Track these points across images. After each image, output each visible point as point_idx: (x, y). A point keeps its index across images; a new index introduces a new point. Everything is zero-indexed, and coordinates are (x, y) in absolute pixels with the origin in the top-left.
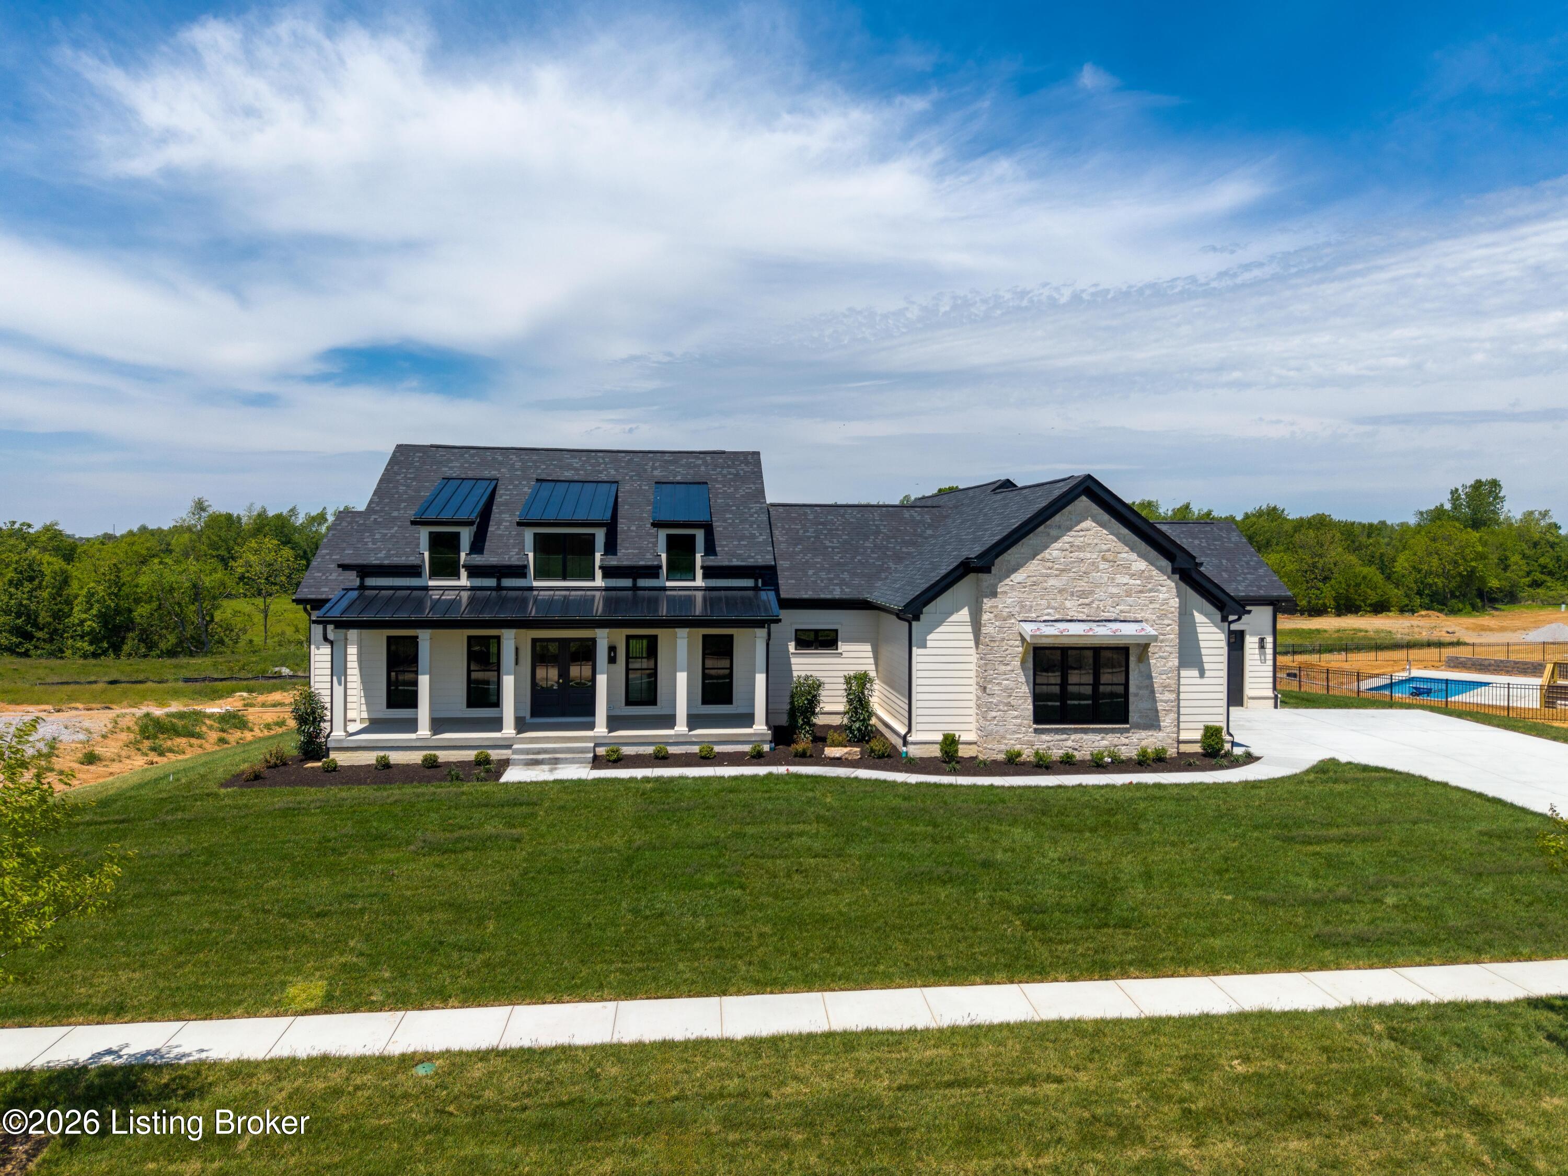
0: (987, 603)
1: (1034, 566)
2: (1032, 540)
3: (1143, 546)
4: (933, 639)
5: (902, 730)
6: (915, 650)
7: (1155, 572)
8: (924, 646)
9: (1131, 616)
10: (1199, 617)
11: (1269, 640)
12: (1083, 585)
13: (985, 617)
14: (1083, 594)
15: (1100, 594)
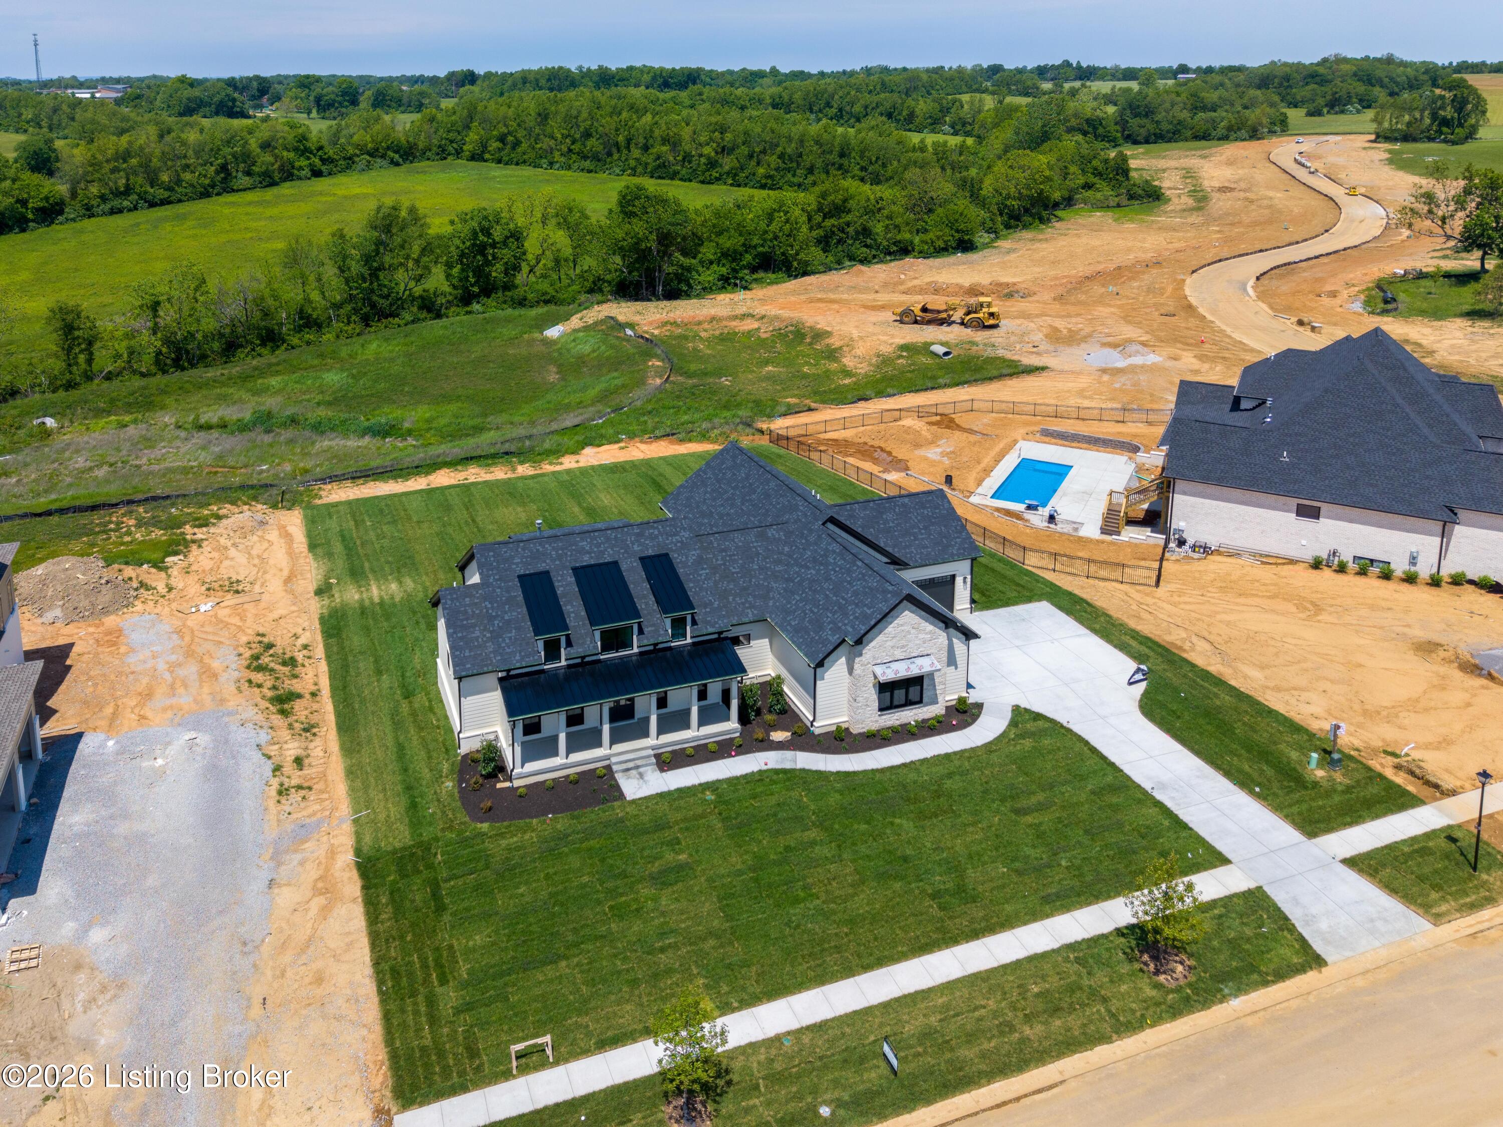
0: (857, 660)
1: (880, 638)
2: (880, 626)
3: (932, 619)
4: (827, 675)
5: (811, 719)
6: (818, 682)
7: (937, 630)
8: (823, 679)
9: (925, 653)
10: (955, 640)
11: (969, 577)
12: (903, 642)
13: (856, 666)
14: (903, 647)
15: (911, 645)
